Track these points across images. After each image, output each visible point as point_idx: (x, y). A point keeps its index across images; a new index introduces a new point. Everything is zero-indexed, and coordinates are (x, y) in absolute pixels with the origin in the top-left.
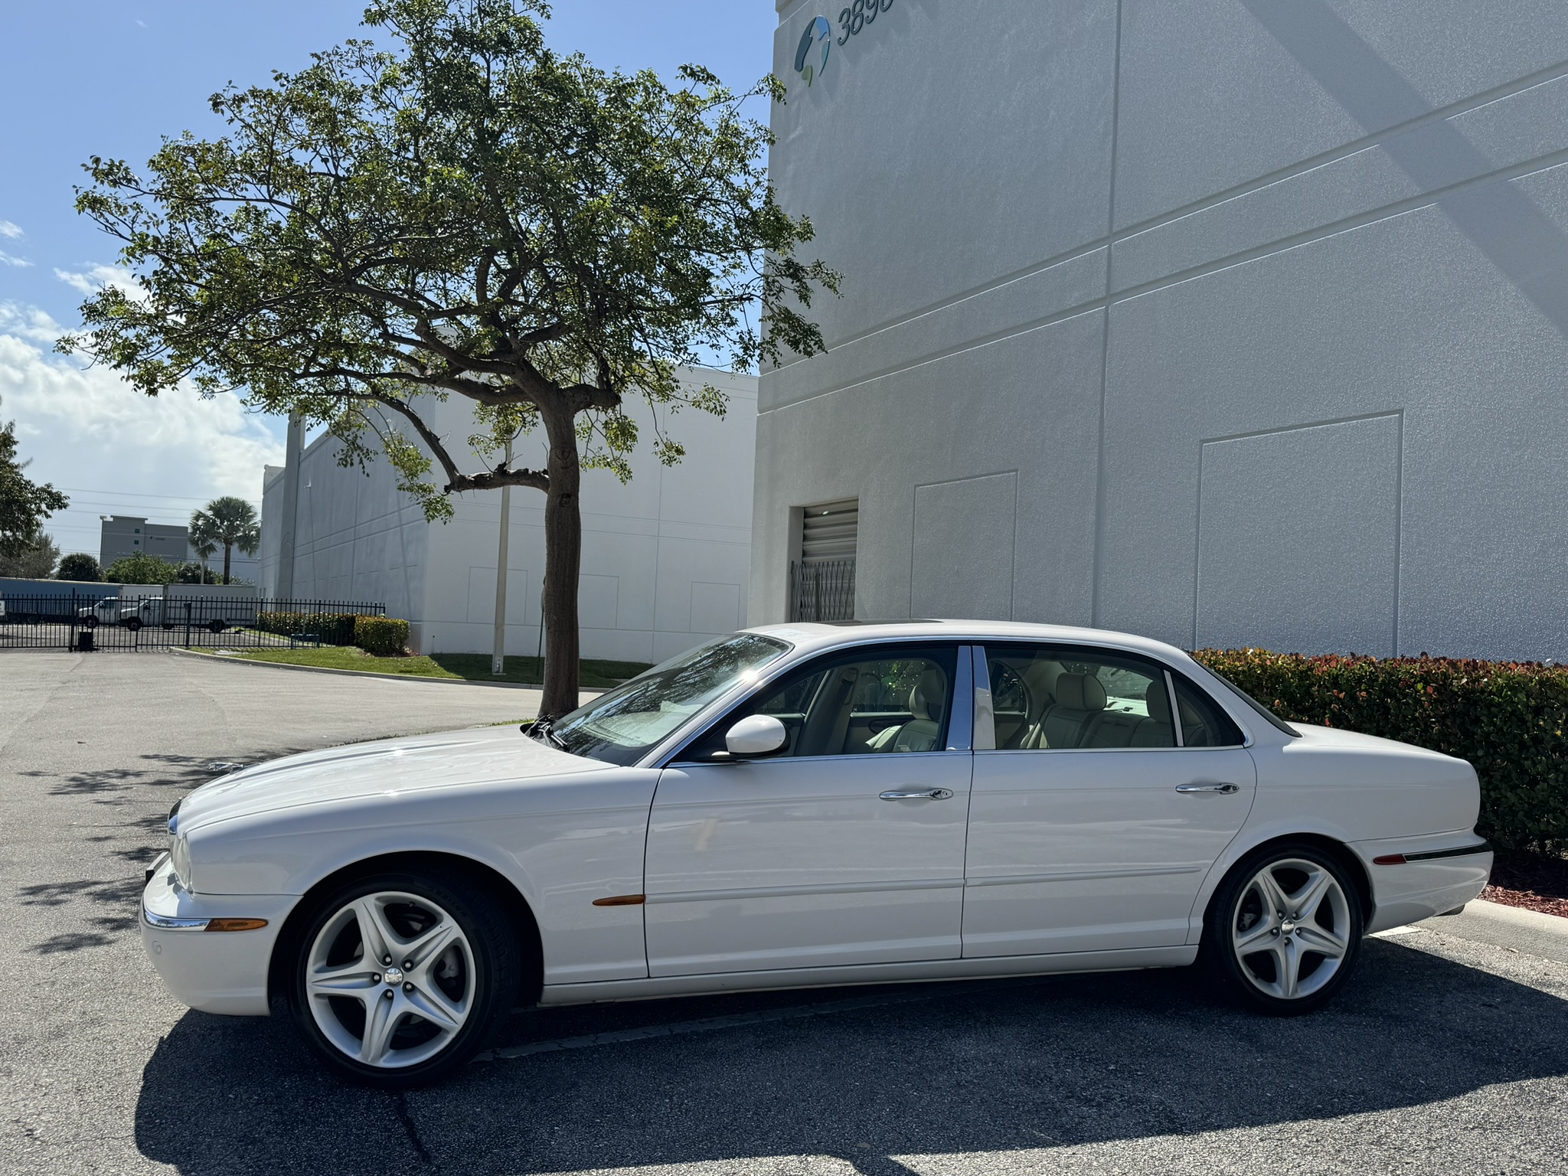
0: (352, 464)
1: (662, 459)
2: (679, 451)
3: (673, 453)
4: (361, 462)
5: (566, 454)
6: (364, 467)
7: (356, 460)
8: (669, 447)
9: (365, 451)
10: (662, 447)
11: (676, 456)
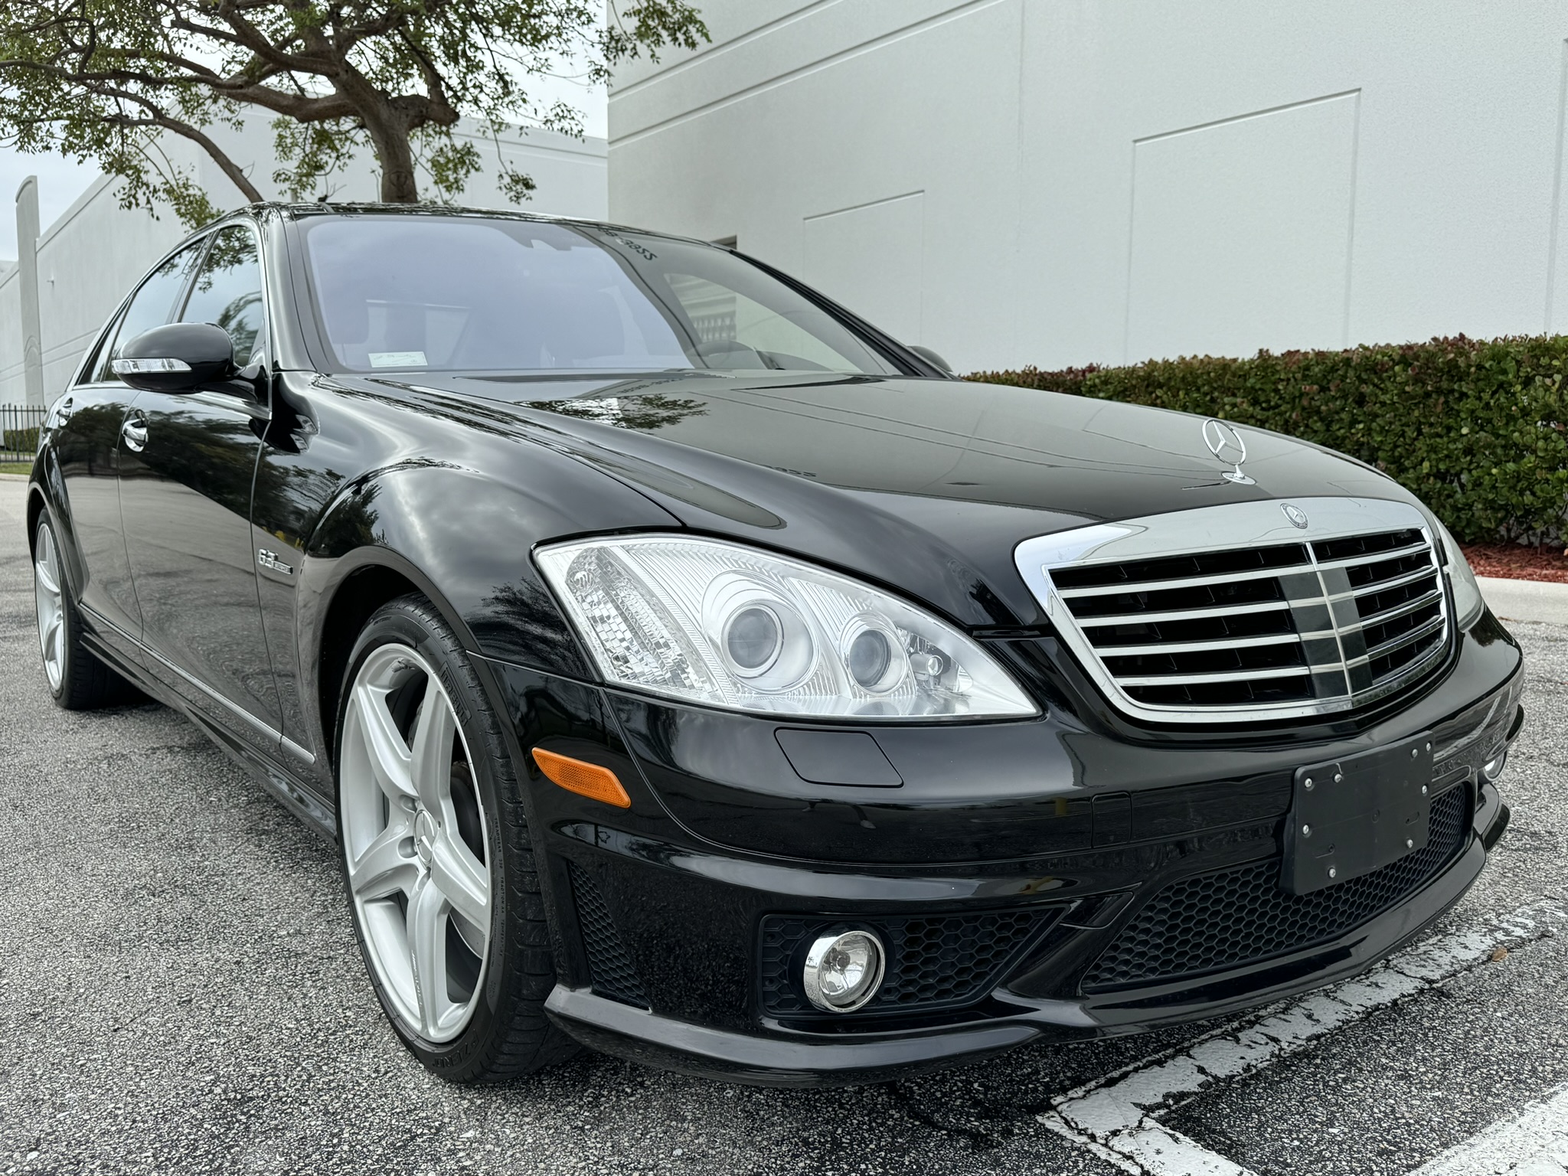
0: (137, 205)
1: (509, 195)
2: (528, 185)
3: (520, 187)
4: (148, 202)
5: (403, 179)
6: (151, 209)
7: (142, 200)
8: (516, 180)
9: (151, 189)
10: (507, 180)
11: (525, 191)
